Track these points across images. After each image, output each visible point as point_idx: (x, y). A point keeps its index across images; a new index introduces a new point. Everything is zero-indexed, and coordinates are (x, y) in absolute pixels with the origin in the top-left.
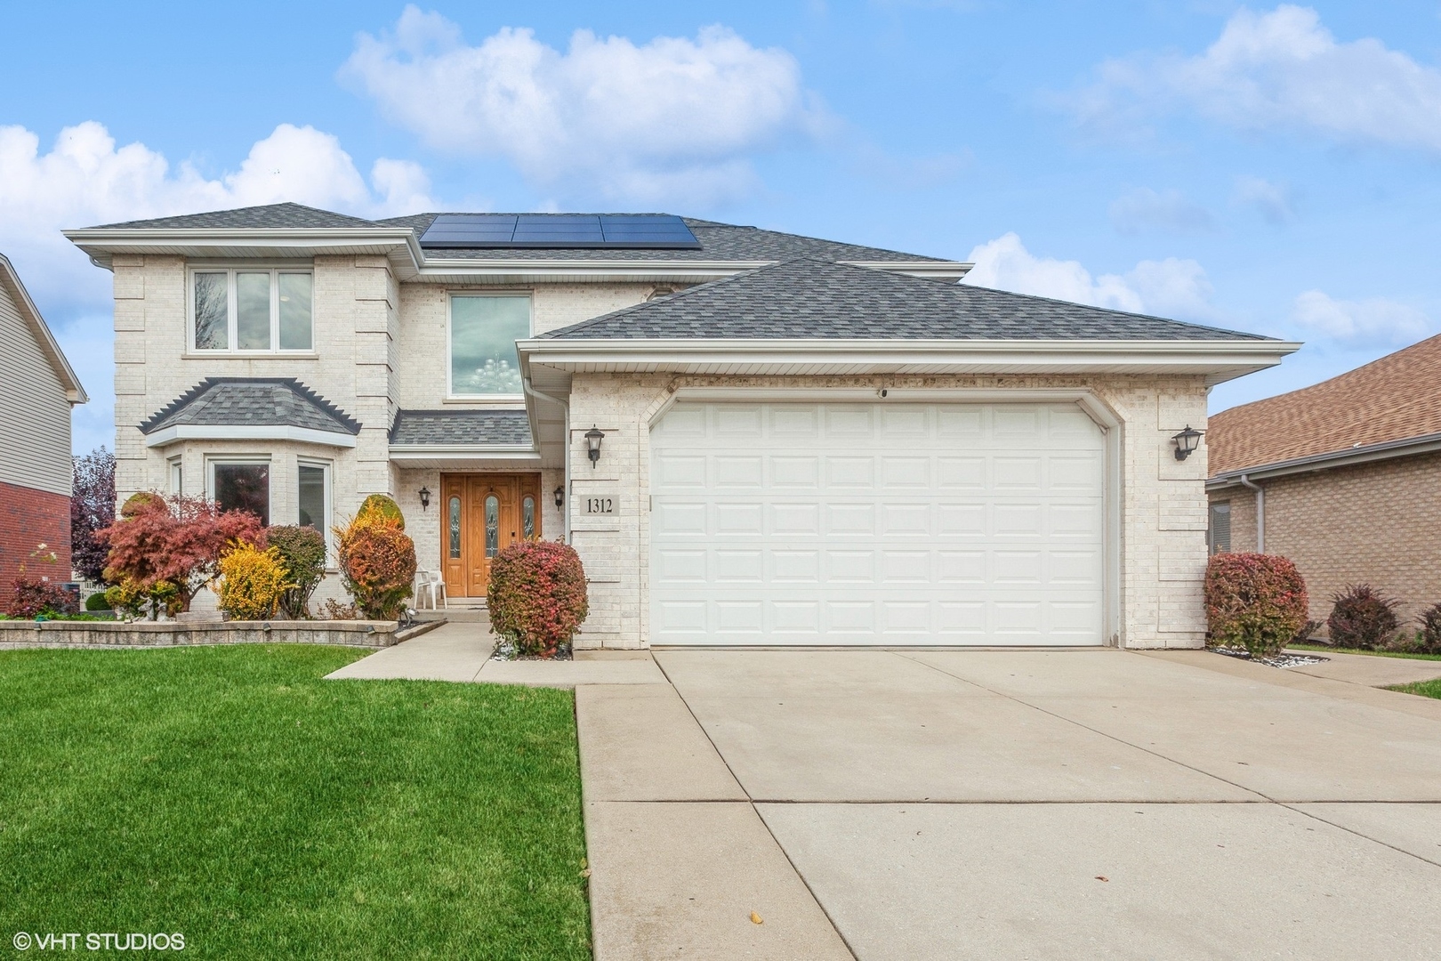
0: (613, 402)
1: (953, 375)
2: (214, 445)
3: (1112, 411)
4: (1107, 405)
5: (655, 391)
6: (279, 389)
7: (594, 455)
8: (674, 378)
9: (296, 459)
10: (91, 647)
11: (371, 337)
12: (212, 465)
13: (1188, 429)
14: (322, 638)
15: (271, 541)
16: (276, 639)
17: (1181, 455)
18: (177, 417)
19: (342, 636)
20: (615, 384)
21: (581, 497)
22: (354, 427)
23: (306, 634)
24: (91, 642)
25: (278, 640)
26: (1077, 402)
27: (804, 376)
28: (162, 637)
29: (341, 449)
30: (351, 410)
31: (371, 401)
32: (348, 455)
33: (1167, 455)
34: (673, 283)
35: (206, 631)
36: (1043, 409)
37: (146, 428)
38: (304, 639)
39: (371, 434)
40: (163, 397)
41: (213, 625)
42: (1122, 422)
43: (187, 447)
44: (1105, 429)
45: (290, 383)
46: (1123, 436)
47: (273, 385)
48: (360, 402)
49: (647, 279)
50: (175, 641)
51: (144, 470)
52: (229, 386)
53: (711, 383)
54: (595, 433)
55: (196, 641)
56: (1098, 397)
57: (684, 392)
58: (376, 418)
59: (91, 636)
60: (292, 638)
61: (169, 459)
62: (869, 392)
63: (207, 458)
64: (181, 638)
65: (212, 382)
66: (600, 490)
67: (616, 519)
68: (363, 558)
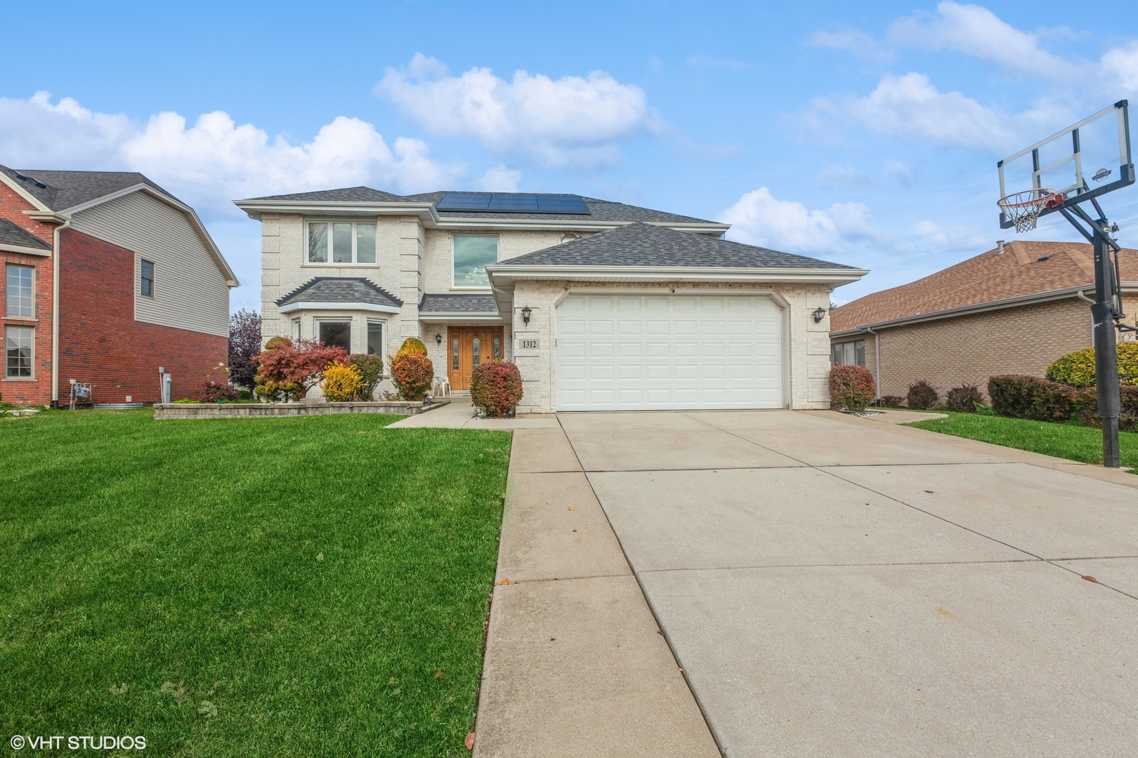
0: (537, 295)
1: (708, 283)
2: (319, 312)
3: (785, 300)
4: (782, 298)
5: (558, 289)
6: (357, 283)
7: (526, 320)
8: (568, 284)
9: (366, 319)
10: (250, 417)
11: (409, 257)
12: (318, 323)
13: (820, 309)
14: (381, 411)
15: (352, 361)
16: (356, 411)
17: (817, 320)
18: (298, 297)
19: (392, 409)
20: (537, 287)
21: (520, 340)
22: (399, 303)
23: (372, 408)
24: (250, 414)
25: (357, 412)
26: (769, 295)
27: (633, 283)
28: (292, 411)
29: (391, 314)
30: (397, 294)
31: (409, 290)
32: (396, 318)
33: (811, 321)
34: (575, 232)
35: (317, 408)
36: (753, 299)
37: (279, 303)
38: (371, 411)
39: (409, 306)
40: (290, 287)
41: (321, 405)
42: (789, 305)
43: (303, 313)
44: (782, 308)
45: (363, 280)
46: (790, 312)
47: (354, 281)
48: (402, 290)
49: (561, 229)
50: (299, 413)
51: (278, 325)
52: (328, 281)
53: (587, 286)
54: (527, 310)
55: (311, 413)
56: (777, 293)
57: (573, 290)
58: (412, 299)
59: (250, 411)
60: (364, 411)
61: (293, 319)
62: (666, 290)
63: (315, 319)
64: (303, 412)
65: (318, 279)
66: (530, 337)
67: (538, 351)
68: (404, 370)
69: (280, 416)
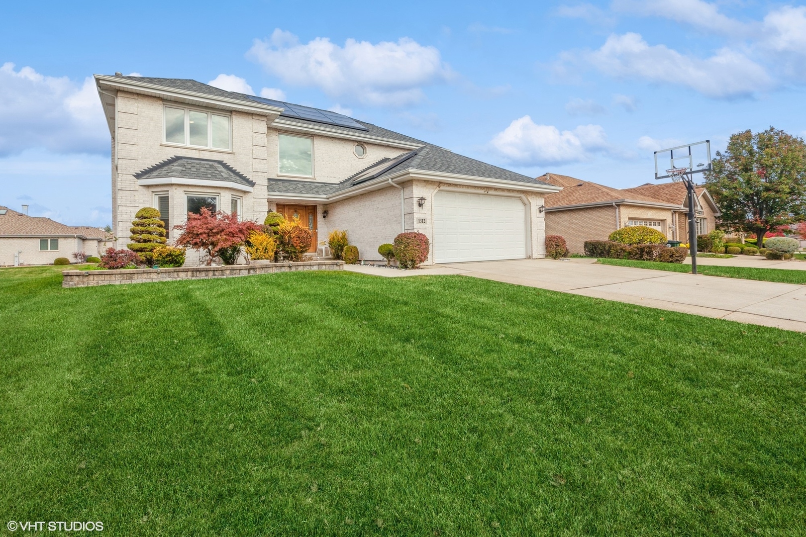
0: (424, 189)
1: (500, 189)
2: (190, 187)
3: (529, 201)
4: (528, 199)
5: (435, 187)
6: (216, 165)
7: (420, 205)
8: (440, 183)
9: (231, 196)
10: (193, 278)
11: (259, 148)
13: (542, 206)
14: (315, 268)
16: (293, 269)
17: (540, 212)
18: (155, 174)
19: (324, 267)
20: (425, 184)
21: (417, 218)
22: (252, 184)
23: (307, 266)
24: (193, 276)
25: (295, 270)
26: (519, 197)
27: (470, 186)
28: (243, 271)
29: (245, 192)
30: (250, 177)
31: (260, 174)
32: (249, 196)
33: (538, 211)
34: (364, 142)
35: (263, 268)
37: (138, 176)
38: (306, 269)
39: (260, 187)
40: (149, 162)
42: (530, 203)
43: (174, 187)
44: (525, 204)
45: (220, 162)
46: (530, 207)
47: (213, 163)
48: (254, 174)
49: (355, 140)
52: (190, 161)
53: (449, 186)
54: (422, 199)
55: (258, 272)
56: (526, 197)
57: (442, 188)
58: (261, 181)
59: (193, 274)
60: (300, 269)
61: (153, 192)
62: (482, 191)
64: (252, 271)
65: (177, 158)
66: (422, 216)
67: (426, 225)
69: (231, 276)
